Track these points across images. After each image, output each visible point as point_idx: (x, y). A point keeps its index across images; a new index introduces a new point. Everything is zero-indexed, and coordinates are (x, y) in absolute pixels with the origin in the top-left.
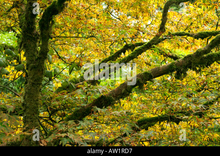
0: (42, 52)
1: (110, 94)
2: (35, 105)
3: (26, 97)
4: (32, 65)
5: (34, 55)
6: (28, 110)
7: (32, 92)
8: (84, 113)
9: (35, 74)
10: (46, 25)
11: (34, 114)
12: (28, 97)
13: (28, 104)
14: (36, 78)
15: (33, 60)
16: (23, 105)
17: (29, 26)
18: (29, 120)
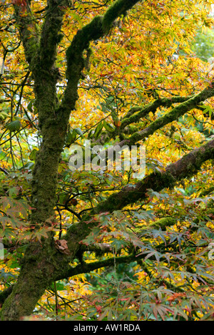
0: (67, 100)
1: (167, 171)
2: (53, 185)
3: (38, 171)
4: (50, 119)
5: (52, 105)
6: (41, 193)
7: (48, 164)
8: (126, 199)
9: (55, 134)
10: (77, 56)
11: (49, 199)
12: (43, 171)
13: (42, 181)
14: (55, 141)
15: (51, 112)
16: (34, 183)
17: (46, 57)
18: (42, 208)
